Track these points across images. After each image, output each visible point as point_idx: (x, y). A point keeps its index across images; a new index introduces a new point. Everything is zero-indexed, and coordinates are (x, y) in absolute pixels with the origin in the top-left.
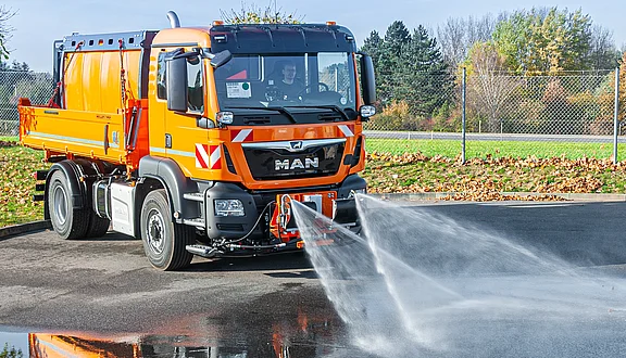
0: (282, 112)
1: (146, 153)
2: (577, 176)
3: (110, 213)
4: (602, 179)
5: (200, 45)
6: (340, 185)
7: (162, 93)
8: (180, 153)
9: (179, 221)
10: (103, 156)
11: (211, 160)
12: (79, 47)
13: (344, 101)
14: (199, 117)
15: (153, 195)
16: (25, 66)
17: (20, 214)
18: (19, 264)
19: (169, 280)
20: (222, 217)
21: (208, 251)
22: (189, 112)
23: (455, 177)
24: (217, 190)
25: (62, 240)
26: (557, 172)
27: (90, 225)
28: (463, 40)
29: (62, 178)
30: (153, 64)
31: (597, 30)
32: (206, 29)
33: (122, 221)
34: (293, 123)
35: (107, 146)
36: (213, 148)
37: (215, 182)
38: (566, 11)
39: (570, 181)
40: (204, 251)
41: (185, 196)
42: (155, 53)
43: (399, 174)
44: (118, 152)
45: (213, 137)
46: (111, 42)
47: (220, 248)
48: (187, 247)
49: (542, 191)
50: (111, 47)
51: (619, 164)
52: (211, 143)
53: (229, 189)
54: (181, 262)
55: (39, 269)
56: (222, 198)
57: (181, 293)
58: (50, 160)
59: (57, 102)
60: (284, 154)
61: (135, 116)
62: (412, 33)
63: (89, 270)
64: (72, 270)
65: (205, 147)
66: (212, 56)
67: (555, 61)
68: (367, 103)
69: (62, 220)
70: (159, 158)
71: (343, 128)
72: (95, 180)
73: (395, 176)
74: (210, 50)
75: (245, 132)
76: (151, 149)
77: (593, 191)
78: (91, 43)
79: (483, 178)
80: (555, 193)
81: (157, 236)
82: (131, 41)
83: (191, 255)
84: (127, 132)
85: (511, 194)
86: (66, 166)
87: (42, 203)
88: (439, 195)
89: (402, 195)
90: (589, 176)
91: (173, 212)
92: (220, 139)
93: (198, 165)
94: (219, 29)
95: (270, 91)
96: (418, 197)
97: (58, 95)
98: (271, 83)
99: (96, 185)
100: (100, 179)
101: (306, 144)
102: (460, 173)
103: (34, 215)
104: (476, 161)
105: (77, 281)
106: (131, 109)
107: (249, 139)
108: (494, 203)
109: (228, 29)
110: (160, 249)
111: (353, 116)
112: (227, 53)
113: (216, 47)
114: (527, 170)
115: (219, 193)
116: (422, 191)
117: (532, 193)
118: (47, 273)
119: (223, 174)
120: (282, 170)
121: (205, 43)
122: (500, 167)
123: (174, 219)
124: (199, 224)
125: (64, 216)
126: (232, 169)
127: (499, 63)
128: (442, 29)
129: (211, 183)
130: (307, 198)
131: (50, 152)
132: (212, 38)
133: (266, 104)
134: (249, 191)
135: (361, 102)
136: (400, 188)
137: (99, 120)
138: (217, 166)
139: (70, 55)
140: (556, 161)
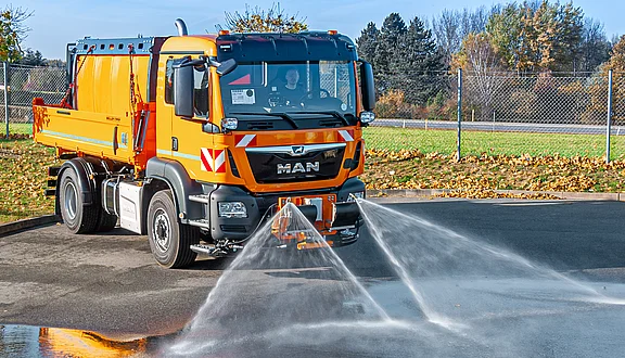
0: (285, 118)
1: (153, 154)
2: (570, 174)
3: (118, 209)
4: (595, 178)
5: (206, 53)
6: (340, 188)
7: (169, 98)
8: (186, 156)
9: (184, 222)
10: (112, 156)
11: (216, 164)
12: (91, 50)
13: (344, 107)
14: (204, 123)
15: (160, 195)
16: (38, 54)
17: (32, 207)
18: (31, 259)
19: (174, 278)
20: (225, 219)
21: (212, 250)
22: (195, 118)
23: (450, 174)
24: (220, 192)
25: (72, 234)
26: (551, 171)
27: (98, 221)
28: (457, 31)
29: (73, 175)
30: (161, 69)
31: (589, 22)
32: (212, 37)
33: (130, 218)
34: (295, 128)
35: (116, 147)
36: (218, 153)
37: (219, 185)
38: (557, 4)
39: (564, 180)
40: (208, 251)
41: (190, 197)
42: (163, 59)
43: (396, 170)
44: (126, 153)
45: (217, 141)
46: (121, 47)
47: (223, 249)
48: (192, 247)
49: (535, 190)
50: (121, 52)
51: (611, 164)
52: (216, 147)
53: (233, 192)
54: (186, 261)
55: (50, 264)
56: (226, 201)
57: (185, 292)
58: (62, 157)
59: (69, 102)
60: (286, 158)
61: (144, 118)
62: (408, 25)
63: (97, 266)
64: (81, 266)
65: (210, 151)
66: (219, 64)
67: (547, 53)
68: (367, 108)
69: (72, 214)
70: (165, 160)
71: (344, 133)
72: (104, 178)
73: (392, 173)
74: (216, 59)
75: (248, 137)
76: (158, 151)
77: (586, 190)
78: (103, 47)
79: (477, 175)
80: (548, 192)
81: (163, 235)
82: (141, 46)
83: (195, 254)
84: (135, 135)
85: (505, 192)
86: (77, 163)
87: (53, 197)
88: (434, 192)
89: (399, 191)
90: (582, 175)
91: (178, 213)
92: (224, 144)
93: (203, 168)
94: (225, 37)
95: (273, 96)
96: (414, 194)
97: (70, 96)
98: (274, 89)
99: (105, 183)
100: (109, 177)
101: (307, 148)
102: (455, 170)
103: (45, 208)
104: (471, 159)
105: (86, 278)
106: (139, 112)
107: (253, 143)
108: (488, 200)
109: (233, 38)
110: (165, 247)
111: (353, 121)
112: (232, 62)
113: (222, 55)
114: (520, 168)
115: (223, 196)
116: (418, 187)
117: (525, 191)
118: (57, 269)
119: (227, 178)
120: (284, 174)
121: (211, 52)
122: (494, 165)
123: (179, 219)
124: (203, 225)
125: (75, 212)
126: (236, 173)
127: (492, 54)
128: (438, 21)
129: (215, 186)
130: (307, 201)
131: (61, 150)
132: (218, 46)
133: (269, 110)
134: (252, 194)
135: (361, 108)
136: (397, 184)
137: (108, 121)
138: (221, 169)
139: (82, 58)
140: (550, 159)
